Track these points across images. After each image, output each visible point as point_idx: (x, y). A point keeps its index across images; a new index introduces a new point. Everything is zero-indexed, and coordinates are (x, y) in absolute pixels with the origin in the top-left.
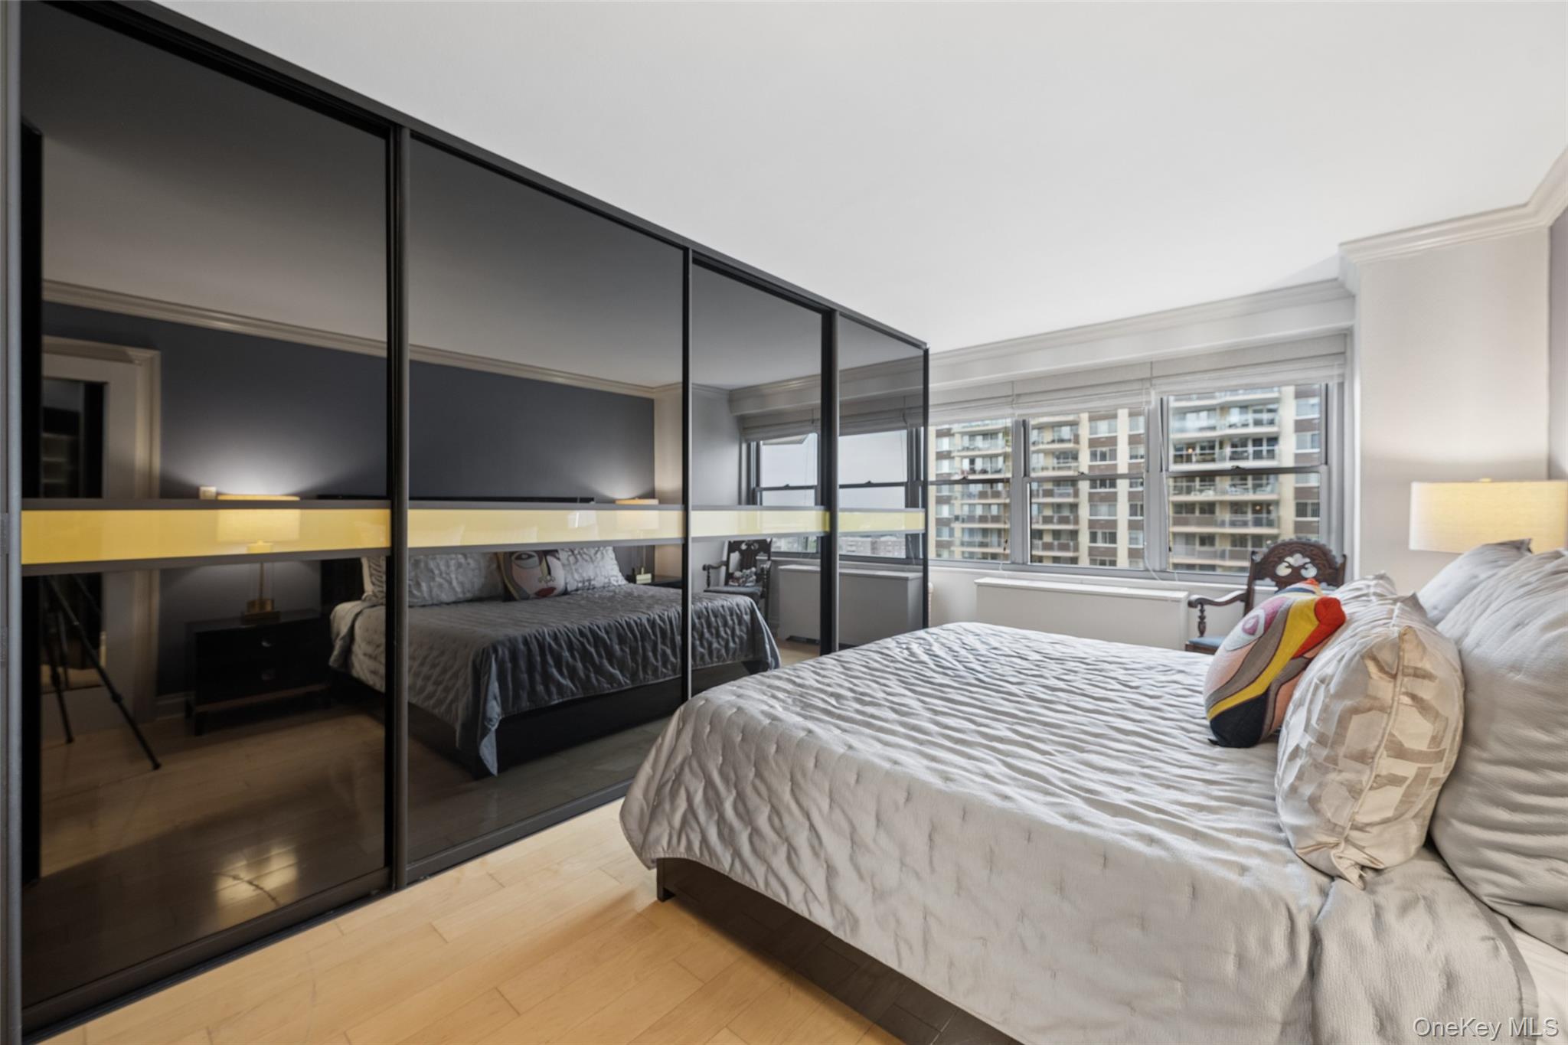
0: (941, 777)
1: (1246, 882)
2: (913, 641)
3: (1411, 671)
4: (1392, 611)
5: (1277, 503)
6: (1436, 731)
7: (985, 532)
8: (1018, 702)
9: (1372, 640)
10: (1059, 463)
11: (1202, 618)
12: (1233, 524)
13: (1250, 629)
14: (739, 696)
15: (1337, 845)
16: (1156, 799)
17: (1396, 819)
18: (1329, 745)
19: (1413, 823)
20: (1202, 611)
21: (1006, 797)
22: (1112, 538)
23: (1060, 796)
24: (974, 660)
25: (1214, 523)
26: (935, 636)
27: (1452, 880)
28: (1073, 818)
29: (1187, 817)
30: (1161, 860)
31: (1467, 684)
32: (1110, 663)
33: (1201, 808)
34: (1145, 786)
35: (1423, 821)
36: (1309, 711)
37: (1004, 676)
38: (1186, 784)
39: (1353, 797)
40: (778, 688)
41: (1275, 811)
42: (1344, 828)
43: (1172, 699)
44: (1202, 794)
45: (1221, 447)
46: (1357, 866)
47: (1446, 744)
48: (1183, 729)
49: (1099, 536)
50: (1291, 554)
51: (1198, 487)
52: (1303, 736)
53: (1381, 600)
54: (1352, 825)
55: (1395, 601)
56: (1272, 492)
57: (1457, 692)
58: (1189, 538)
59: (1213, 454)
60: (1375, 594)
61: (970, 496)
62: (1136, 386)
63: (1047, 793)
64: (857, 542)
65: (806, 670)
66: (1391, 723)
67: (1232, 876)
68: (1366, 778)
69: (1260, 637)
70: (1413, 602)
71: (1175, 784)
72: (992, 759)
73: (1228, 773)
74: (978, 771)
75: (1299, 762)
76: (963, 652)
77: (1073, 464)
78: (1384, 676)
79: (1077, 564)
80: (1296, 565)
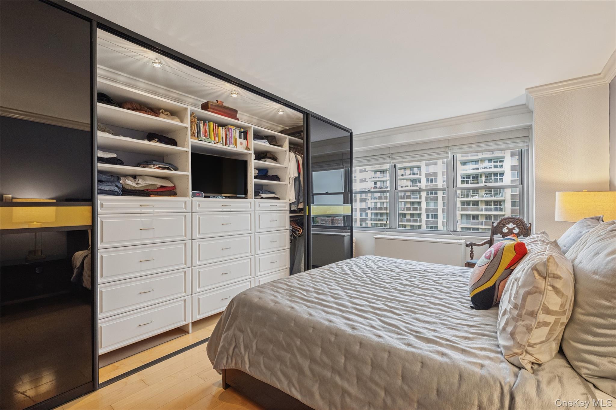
0: (351, 328)
1: (483, 372)
2: (344, 265)
3: (552, 275)
4: (546, 248)
5: (504, 201)
6: (562, 302)
7: (381, 214)
8: (389, 292)
9: (536, 262)
10: (413, 184)
11: (472, 252)
12: (486, 210)
13: (488, 257)
14: (261, 292)
15: (522, 354)
16: (446, 335)
17: (546, 341)
18: (518, 309)
19: (554, 342)
20: (472, 248)
21: (380, 336)
22: (435, 216)
23: (403, 335)
24: (371, 273)
25: (478, 210)
26: (354, 262)
27: (570, 368)
28: (409, 345)
29: (459, 343)
30: (447, 363)
31: (575, 280)
32: (430, 272)
33: (466, 338)
34: (442, 329)
35: (558, 341)
36: (511, 294)
37: (383, 279)
38: (459, 327)
39: (528, 332)
40: (280, 288)
41: (497, 338)
42: (525, 346)
43: (455, 288)
44: (466, 331)
45: (481, 177)
46: (530, 363)
47: (567, 307)
48: (460, 302)
49: (430, 216)
50: (508, 223)
51: (471, 194)
52: (508, 305)
53: (542, 243)
54: (528, 345)
55: (548, 244)
56: (502, 196)
57: (572, 284)
58: (468, 216)
59: (478, 180)
60: (540, 240)
61: (375, 198)
62: (443, 150)
63: (399, 334)
64: (325, 219)
65: (294, 279)
66: (544, 299)
67: (477, 370)
68: (534, 323)
69: (492, 260)
70: (555, 244)
71: (455, 328)
72: (375, 318)
73: (478, 322)
74: (368, 324)
75: (506, 317)
76: (366, 269)
77: (419, 184)
78: (541, 278)
79: (421, 228)
80: (510, 228)
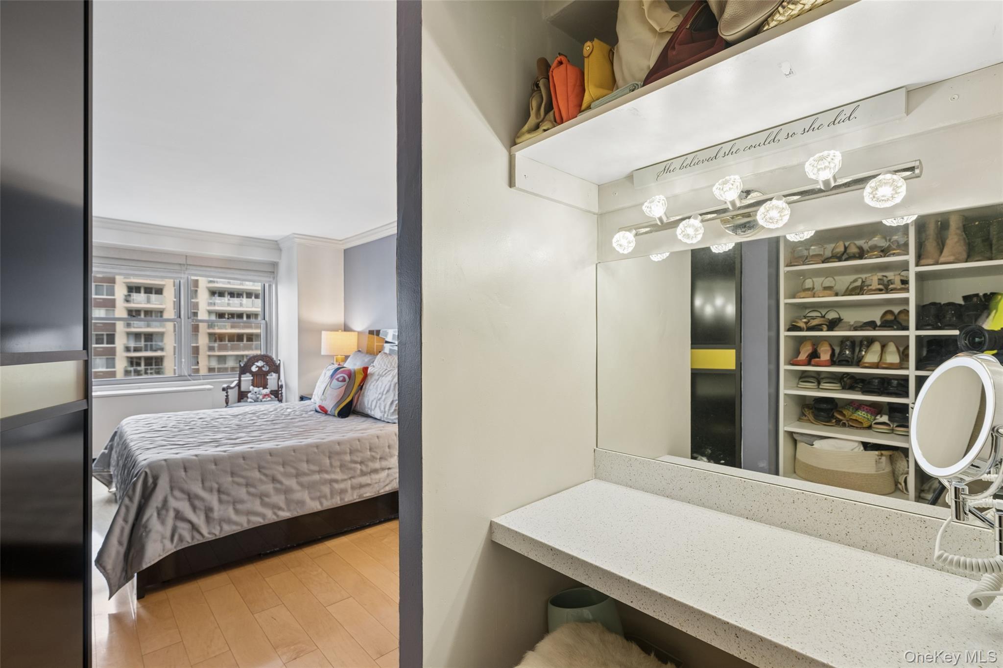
11: (227, 396)
20: (227, 392)
50: (257, 361)
62: (177, 267)
79: (115, 377)
80: (260, 366)
